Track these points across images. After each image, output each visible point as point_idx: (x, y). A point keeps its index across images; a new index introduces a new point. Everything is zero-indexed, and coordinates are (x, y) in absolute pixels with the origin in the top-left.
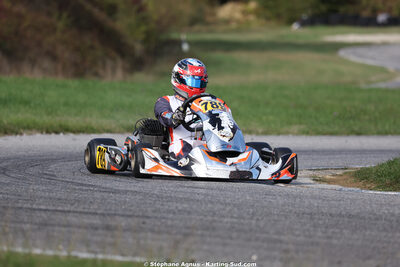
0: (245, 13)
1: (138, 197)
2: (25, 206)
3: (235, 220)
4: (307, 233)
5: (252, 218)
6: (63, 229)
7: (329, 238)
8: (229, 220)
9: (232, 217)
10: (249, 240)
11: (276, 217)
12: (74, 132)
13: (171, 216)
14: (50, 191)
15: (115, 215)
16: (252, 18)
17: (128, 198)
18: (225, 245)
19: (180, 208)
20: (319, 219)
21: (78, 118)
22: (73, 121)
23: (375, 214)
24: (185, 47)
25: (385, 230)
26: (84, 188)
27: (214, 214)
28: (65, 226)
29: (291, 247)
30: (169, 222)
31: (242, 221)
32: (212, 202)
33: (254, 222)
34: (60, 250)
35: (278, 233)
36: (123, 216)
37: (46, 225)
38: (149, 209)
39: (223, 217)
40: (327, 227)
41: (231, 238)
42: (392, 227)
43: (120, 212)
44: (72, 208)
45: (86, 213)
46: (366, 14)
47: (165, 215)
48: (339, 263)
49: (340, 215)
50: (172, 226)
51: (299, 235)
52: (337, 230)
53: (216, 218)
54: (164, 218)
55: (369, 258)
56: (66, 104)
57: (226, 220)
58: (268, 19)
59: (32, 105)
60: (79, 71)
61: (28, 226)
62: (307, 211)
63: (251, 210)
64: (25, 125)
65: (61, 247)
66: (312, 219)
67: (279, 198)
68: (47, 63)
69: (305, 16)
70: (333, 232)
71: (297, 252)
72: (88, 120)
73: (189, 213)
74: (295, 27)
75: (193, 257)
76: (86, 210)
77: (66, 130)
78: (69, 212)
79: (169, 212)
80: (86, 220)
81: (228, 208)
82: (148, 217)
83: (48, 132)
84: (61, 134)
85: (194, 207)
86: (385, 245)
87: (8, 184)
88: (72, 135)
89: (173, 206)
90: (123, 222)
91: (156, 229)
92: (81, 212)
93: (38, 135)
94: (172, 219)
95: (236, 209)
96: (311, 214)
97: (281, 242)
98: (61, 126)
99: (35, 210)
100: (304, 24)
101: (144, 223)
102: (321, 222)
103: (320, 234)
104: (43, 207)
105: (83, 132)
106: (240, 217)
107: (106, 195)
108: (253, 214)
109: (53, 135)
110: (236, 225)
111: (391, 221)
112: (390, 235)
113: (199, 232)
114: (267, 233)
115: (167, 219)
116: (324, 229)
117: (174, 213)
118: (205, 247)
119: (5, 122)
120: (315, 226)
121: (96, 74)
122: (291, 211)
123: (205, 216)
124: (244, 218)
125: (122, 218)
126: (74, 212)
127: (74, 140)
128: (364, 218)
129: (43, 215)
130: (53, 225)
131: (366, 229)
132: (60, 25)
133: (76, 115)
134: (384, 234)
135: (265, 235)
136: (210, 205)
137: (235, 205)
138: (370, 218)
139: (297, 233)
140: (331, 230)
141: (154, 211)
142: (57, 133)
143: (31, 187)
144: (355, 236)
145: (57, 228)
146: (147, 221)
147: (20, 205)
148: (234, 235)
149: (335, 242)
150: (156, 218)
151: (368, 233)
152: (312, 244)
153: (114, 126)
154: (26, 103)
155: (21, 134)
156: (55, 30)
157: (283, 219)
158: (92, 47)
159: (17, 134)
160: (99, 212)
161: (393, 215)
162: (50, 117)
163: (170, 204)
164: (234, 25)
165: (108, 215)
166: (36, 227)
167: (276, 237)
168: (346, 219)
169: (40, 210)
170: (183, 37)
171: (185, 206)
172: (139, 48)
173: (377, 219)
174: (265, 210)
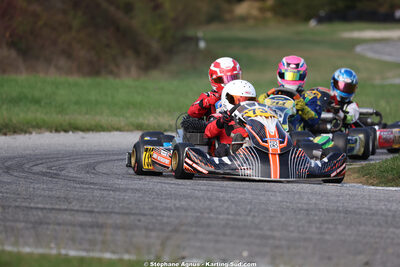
0: (262, 10)
1: (138, 195)
2: (24, 204)
3: (230, 217)
4: (301, 229)
5: (248, 215)
6: (57, 227)
7: (322, 233)
8: (226, 216)
9: (228, 214)
10: (242, 236)
11: (272, 214)
12: (83, 131)
13: (167, 213)
14: (51, 190)
15: (111, 213)
16: (269, 15)
17: (127, 196)
18: (217, 241)
19: (178, 205)
20: (316, 215)
21: (87, 117)
22: (82, 119)
23: (371, 210)
24: (202, 45)
25: (379, 225)
26: (85, 186)
27: (211, 211)
28: (59, 224)
29: (283, 243)
30: (165, 220)
31: (238, 218)
32: (210, 199)
33: (249, 218)
34: (51, 248)
35: (272, 229)
36: (118, 213)
37: (41, 223)
38: (146, 207)
39: (220, 214)
40: (321, 223)
41: (224, 235)
42: (386, 222)
43: (117, 210)
44: (70, 207)
45: (83, 211)
46: (383, 10)
47: (162, 212)
48: (330, 258)
49: (337, 211)
50: (167, 223)
51: (292, 232)
52: (331, 226)
53: (212, 215)
54: (160, 215)
55: (360, 253)
56: (77, 103)
57: (221, 217)
58: (285, 16)
59: (43, 104)
60: (94, 69)
61: (23, 224)
62: (305, 207)
63: (249, 207)
64: (34, 123)
65: (53, 245)
66: (307, 214)
67: (278, 194)
68: (63, 62)
69: (322, 13)
70: (327, 228)
71: (289, 248)
72: (98, 118)
73: (186, 210)
74: (313, 23)
75: (185, 253)
76: (84, 209)
77: (75, 128)
78: (66, 210)
79: (166, 209)
80: (81, 218)
81: (226, 205)
82: (144, 215)
83: (57, 131)
84: (71, 133)
85: (193, 204)
86: (377, 240)
87: (9, 183)
88: (81, 133)
89: (171, 203)
90: (118, 220)
91: (151, 226)
92: (77, 211)
93: (47, 134)
94: (168, 217)
95: (233, 206)
96: (307, 210)
97: (274, 238)
98: (70, 124)
99: (32, 208)
100: (321, 20)
101: (139, 221)
102: (316, 218)
103: (314, 230)
104: (40, 206)
105: (93, 130)
106: (237, 214)
107: (105, 193)
108: (250, 211)
109: (62, 134)
110: (232, 223)
111: (386, 216)
112: (384, 230)
113: (194, 229)
114: (261, 229)
115: (163, 216)
116: (318, 225)
117: (171, 210)
118: (198, 244)
119: (14, 121)
120: (310, 222)
121: (111, 73)
122: (288, 208)
123: (202, 213)
124: (240, 215)
125: (117, 216)
126: (72, 210)
127: (83, 138)
128: (360, 214)
129: (40, 213)
130: (48, 224)
131: (360, 224)
132: (76, 23)
133: (87, 113)
134: (378, 229)
135: (259, 232)
136: (208, 202)
137: (233, 202)
138: (366, 213)
139: (292, 229)
140: (326, 226)
141: (151, 209)
142: (66, 131)
143: (32, 186)
144: (349, 232)
145: (51, 227)
146: (143, 218)
147: (17, 204)
148: (228, 231)
149: (328, 237)
150: (152, 215)
151: (362, 228)
152: (305, 240)
153: (123, 124)
154: (37, 101)
155: (31, 133)
156: (70, 28)
157: (279, 215)
158: (108, 46)
159: (26, 132)
160: (96, 210)
161: (389, 210)
162: (60, 116)
163: (169, 201)
164: (251, 22)
165: (105, 213)
166: (30, 226)
167: (269, 233)
168: (342, 215)
169: (37, 208)
170: (200, 34)
171: (183, 203)
172: (155, 46)
173: (373, 214)
174: (263, 206)
